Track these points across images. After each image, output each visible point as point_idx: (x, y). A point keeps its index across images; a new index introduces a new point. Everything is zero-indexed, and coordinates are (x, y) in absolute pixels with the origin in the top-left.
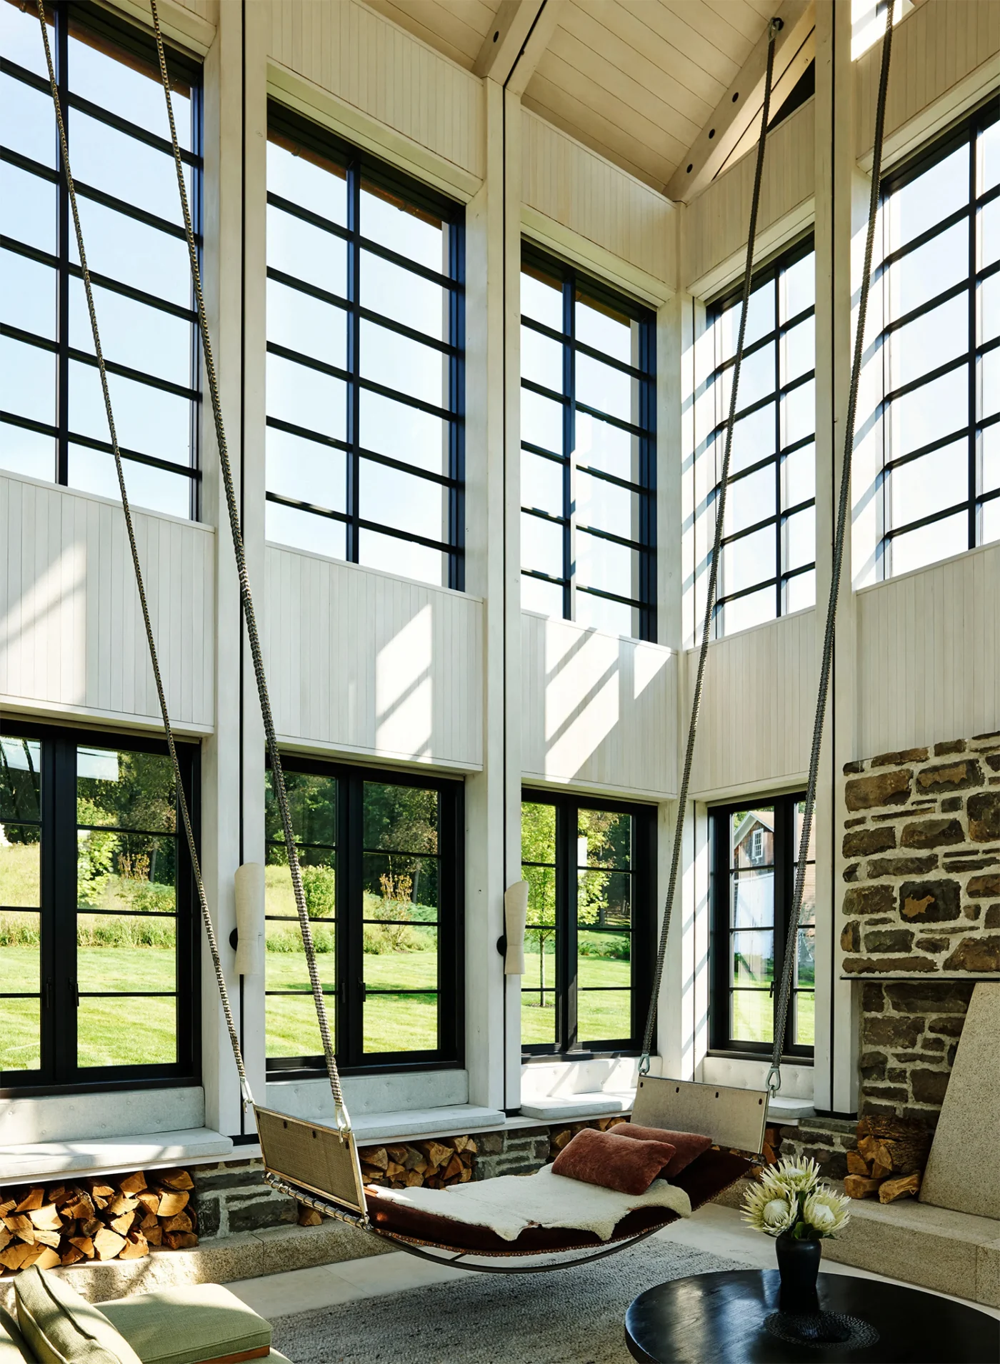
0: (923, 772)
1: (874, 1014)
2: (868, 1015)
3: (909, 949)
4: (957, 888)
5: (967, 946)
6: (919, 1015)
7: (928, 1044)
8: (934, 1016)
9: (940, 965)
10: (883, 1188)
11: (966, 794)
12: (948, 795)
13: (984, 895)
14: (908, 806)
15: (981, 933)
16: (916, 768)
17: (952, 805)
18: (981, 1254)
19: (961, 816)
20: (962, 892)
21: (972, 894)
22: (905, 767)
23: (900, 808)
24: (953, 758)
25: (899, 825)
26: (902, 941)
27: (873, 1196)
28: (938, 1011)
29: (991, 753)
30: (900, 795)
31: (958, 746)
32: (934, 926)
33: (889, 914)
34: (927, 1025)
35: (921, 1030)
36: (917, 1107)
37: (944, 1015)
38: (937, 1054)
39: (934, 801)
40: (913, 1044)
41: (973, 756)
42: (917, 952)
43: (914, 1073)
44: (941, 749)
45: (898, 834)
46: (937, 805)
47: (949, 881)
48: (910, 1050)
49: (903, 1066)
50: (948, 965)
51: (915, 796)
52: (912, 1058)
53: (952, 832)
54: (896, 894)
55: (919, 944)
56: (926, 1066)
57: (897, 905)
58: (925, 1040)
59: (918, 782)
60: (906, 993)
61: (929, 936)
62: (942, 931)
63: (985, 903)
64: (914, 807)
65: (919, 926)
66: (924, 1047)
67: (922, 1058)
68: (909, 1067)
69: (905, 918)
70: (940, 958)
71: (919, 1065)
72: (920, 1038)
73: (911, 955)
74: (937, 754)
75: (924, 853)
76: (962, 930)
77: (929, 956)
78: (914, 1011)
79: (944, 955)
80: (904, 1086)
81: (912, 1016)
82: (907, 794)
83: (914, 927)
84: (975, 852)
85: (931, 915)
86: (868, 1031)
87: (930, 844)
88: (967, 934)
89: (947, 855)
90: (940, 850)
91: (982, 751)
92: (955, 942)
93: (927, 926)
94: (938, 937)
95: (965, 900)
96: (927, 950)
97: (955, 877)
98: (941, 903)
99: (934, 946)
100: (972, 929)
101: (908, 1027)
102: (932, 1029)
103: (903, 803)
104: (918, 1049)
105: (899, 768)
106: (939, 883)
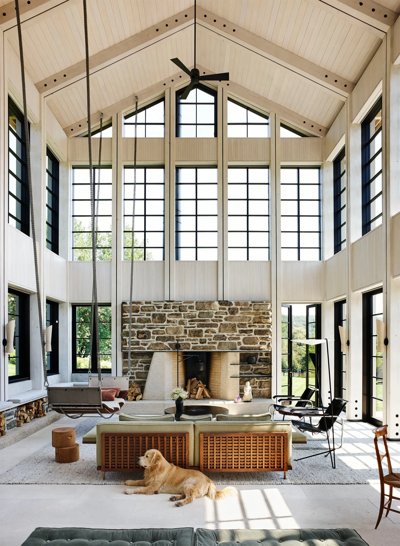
0: (142, 307)
1: (126, 360)
2: (124, 360)
3: (139, 345)
4: (150, 333)
5: (152, 344)
6: (137, 359)
7: (139, 366)
8: (141, 360)
9: (146, 349)
10: (137, 398)
11: (152, 313)
12: (148, 313)
13: (156, 334)
14: (138, 314)
15: (155, 342)
16: (141, 306)
17: (149, 315)
18: (165, 405)
19: (151, 317)
20: (151, 333)
21: (153, 334)
22: (138, 305)
23: (137, 314)
24: (149, 305)
25: (136, 318)
26: (138, 343)
27: (135, 400)
28: (142, 358)
29: (157, 305)
30: (137, 311)
31: (150, 303)
32: (145, 340)
33: (134, 337)
34: (139, 362)
35: (137, 363)
36: (137, 380)
37: (143, 359)
38: (142, 368)
39: (145, 313)
40: (136, 366)
41: (153, 305)
42: (141, 346)
43: (137, 373)
44: (146, 303)
45: (136, 319)
46: (145, 315)
47: (148, 331)
48: (135, 368)
49: (133, 371)
50: (148, 348)
51: (140, 312)
52: (136, 369)
53: (148, 321)
54: (136, 333)
55: (141, 344)
56: (139, 371)
57: (136, 335)
58: (139, 365)
59: (141, 309)
60: (135, 355)
61: (144, 342)
62: (147, 341)
63: (156, 336)
64: (140, 314)
65: (142, 340)
66: (138, 367)
67: (138, 369)
68: (135, 371)
69: (138, 338)
70: (146, 347)
71: (137, 371)
72: (137, 364)
73: (139, 346)
74: (146, 304)
75: (143, 324)
76: (151, 341)
77: (144, 347)
78: (136, 359)
79: (147, 346)
80: (134, 376)
81: (136, 360)
82: (139, 311)
83: (140, 340)
84: (154, 325)
85: (145, 338)
86: (125, 363)
87: (144, 323)
88: (152, 342)
89: (148, 325)
90: (146, 324)
91: (155, 305)
92: (149, 344)
93: (143, 340)
94: (146, 342)
95: (152, 335)
96: (143, 345)
97: (149, 330)
98: (147, 335)
99: (145, 345)
100: (153, 341)
101: (135, 362)
102: (140, 362)
103: (138, 313)
104: (137, 367)
105: (136, 305)
106: (146, 331)
